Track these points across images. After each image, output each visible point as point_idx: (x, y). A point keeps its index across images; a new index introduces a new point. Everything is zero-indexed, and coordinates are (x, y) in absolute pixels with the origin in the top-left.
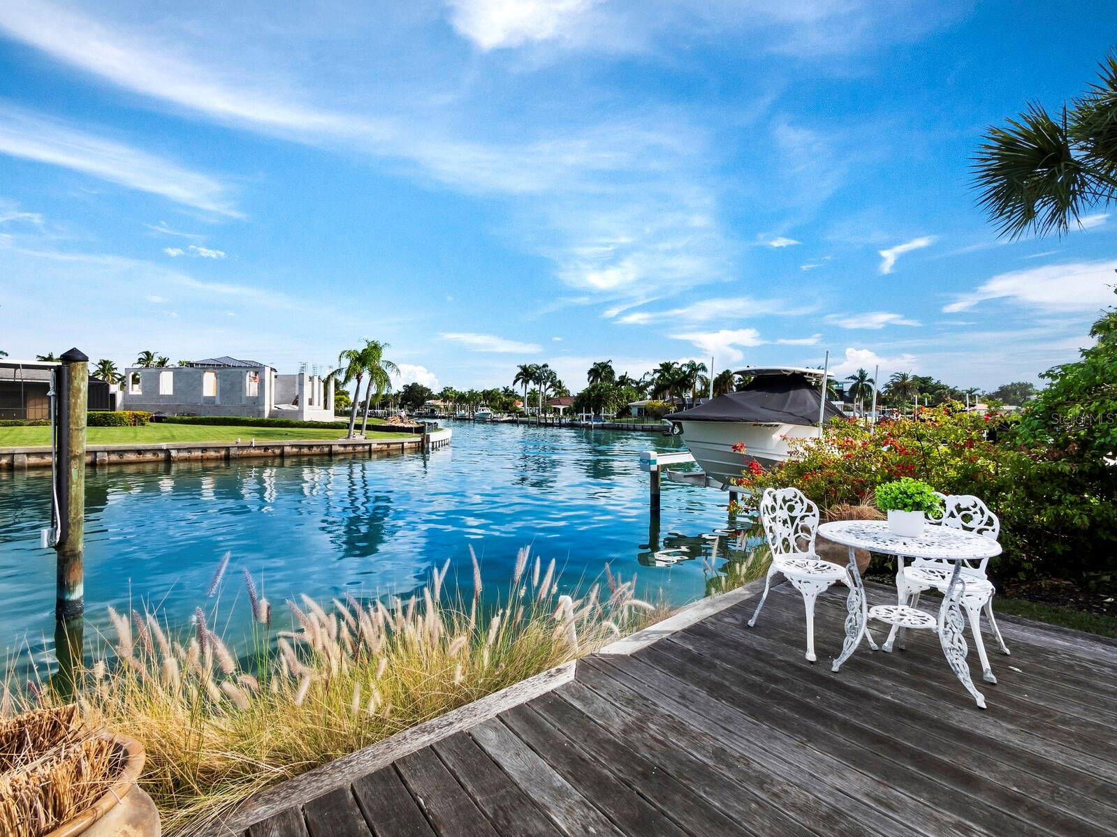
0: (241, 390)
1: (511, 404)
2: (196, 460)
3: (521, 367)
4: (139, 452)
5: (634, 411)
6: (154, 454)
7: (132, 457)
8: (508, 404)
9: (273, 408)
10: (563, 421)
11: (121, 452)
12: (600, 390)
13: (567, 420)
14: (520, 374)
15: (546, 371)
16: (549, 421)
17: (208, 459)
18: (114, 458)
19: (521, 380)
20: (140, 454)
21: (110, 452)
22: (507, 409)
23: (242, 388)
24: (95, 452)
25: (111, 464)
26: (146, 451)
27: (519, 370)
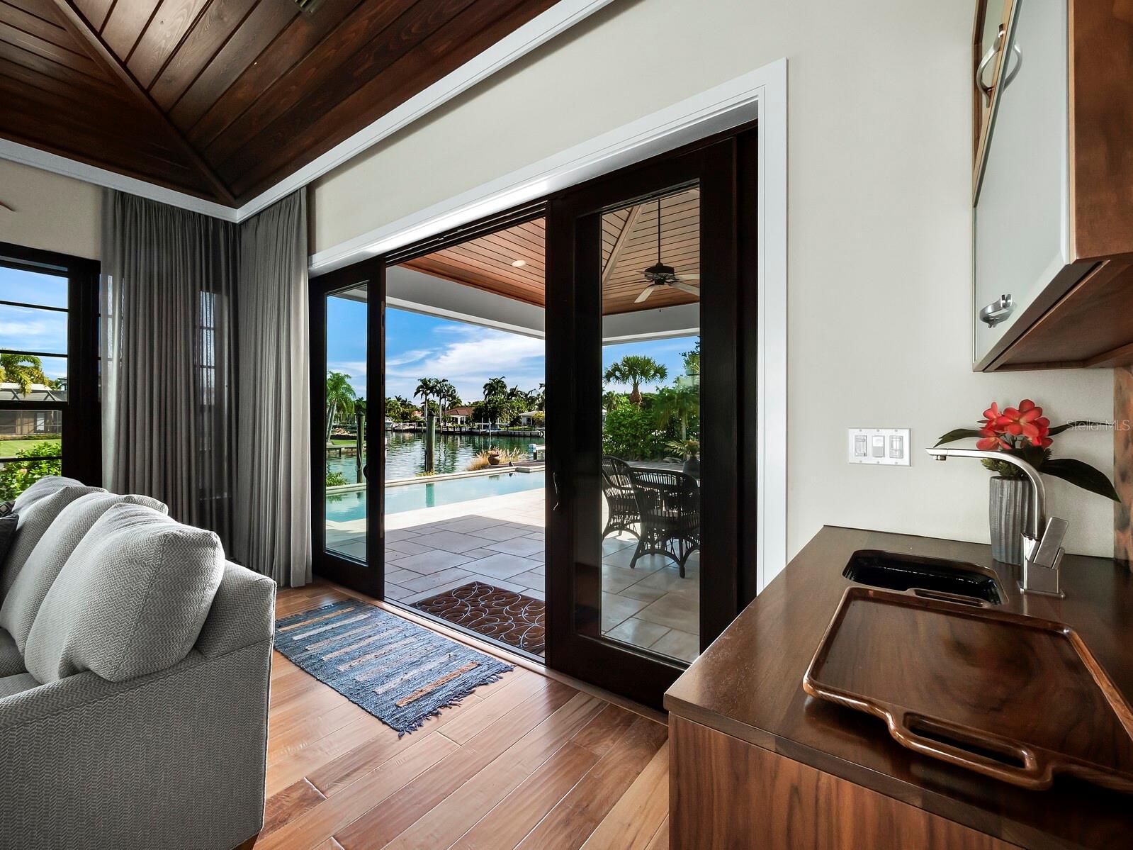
1: (410, 414)
3: (421, 380)
5: (524, 420)
8: (407, 414)
10: (463, 429)
12: (495, 403)
13: (466, 428)
14: (421, 387)
15: (446, 385)
16: (450, 430)
19: (421, 392)
22: (406, 418)
27: (421, 384)
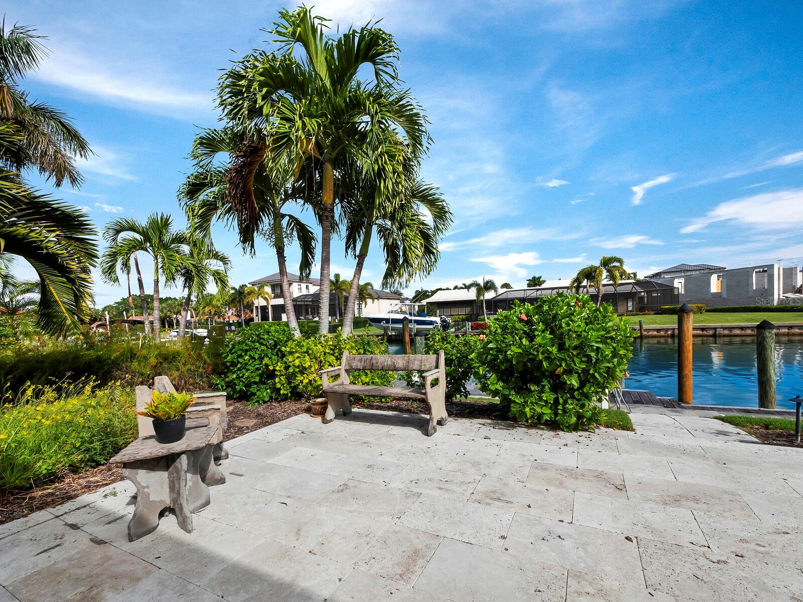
0: (748, 286)
2: (784, 335)
4: (742, 328)
6: (752, 330)
7: (738, 332)
9: (781, 297)
11: (731, 328)
17: (793, 335)
18: (726, 332)
20: (742, 330)
21: (724, 328)
23: (749, 284)
24: (715, 329)
25: (725, 336)
26: (747, 328)
